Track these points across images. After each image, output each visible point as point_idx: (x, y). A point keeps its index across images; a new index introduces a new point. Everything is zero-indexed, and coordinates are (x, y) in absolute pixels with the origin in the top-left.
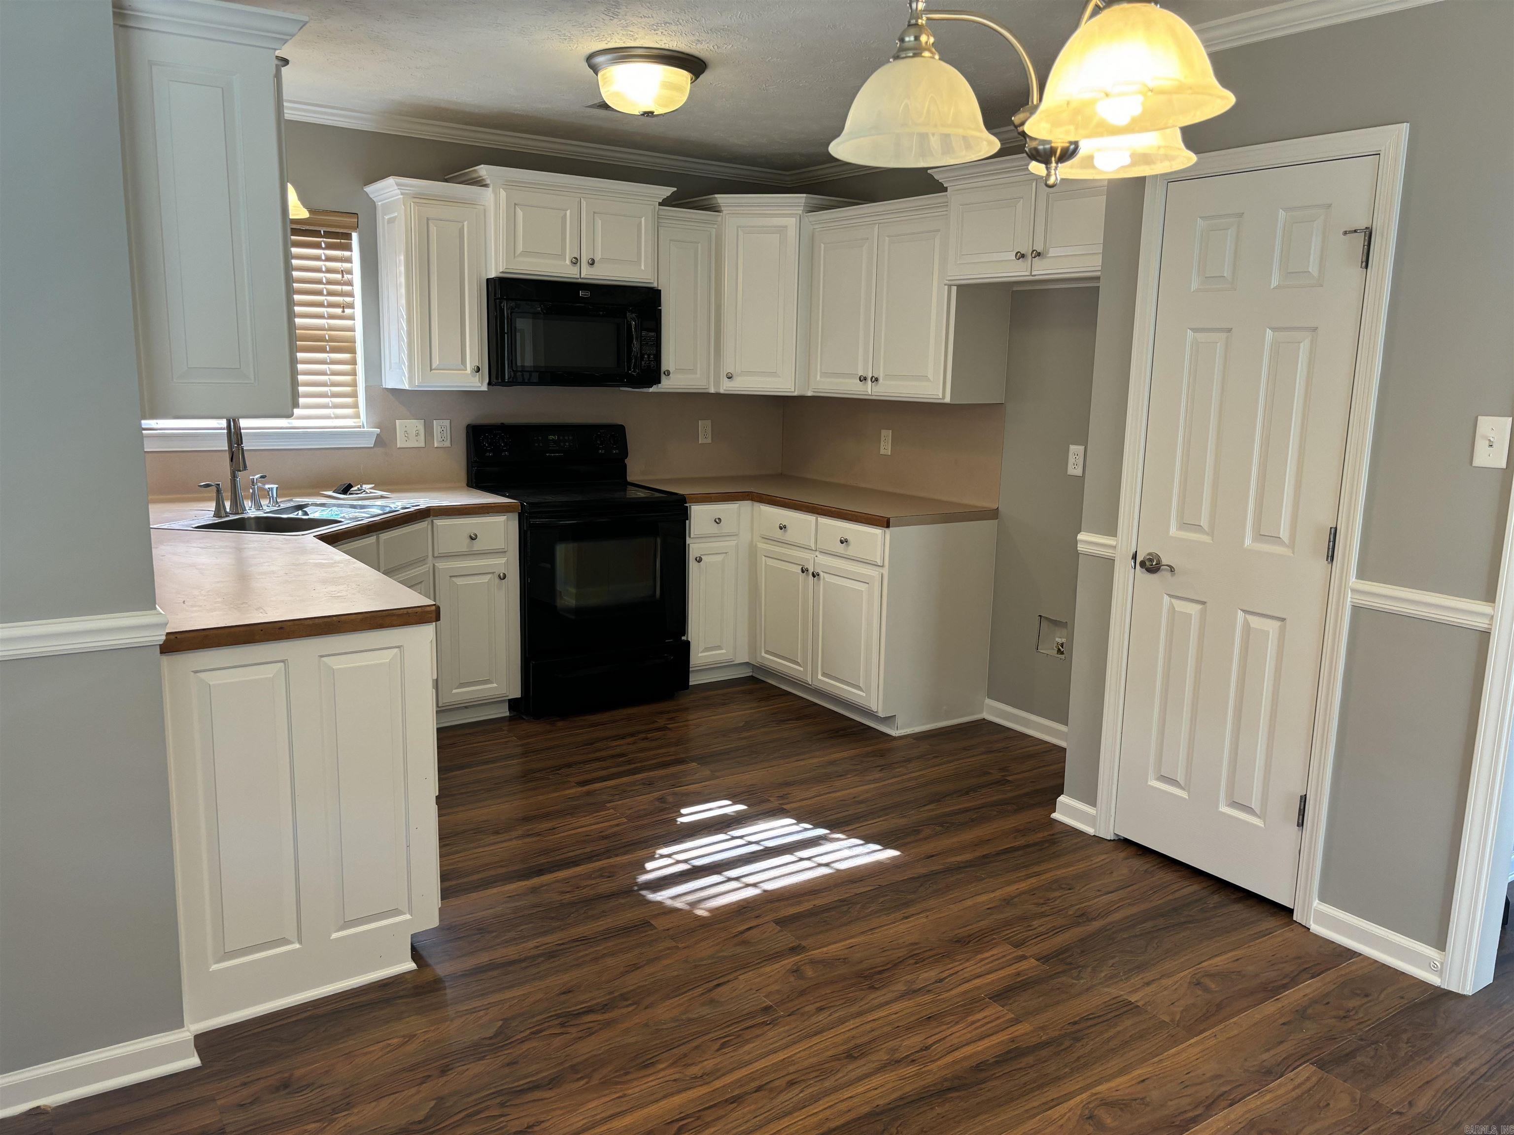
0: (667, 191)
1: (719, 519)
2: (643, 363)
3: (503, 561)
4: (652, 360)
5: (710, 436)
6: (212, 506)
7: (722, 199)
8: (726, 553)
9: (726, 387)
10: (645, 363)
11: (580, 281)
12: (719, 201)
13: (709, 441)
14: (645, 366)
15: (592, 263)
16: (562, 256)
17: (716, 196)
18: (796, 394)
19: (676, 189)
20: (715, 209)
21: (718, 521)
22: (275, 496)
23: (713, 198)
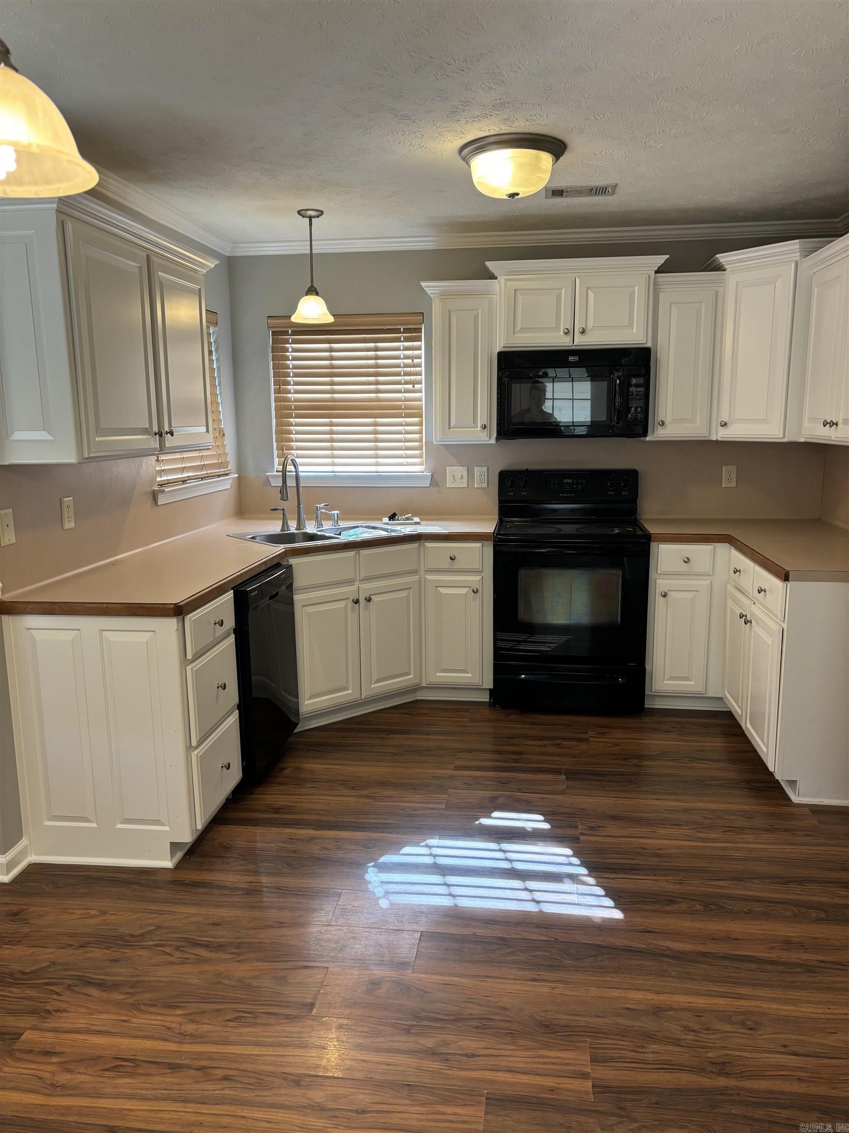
0: (661, 259)
1: (688, 558)
2: (630, 416)
3: (477, 578)
4: (639, 413)
5: (735, 480)
6: (280, 523)
7: (723, 258)
8: (698, 591)
9: (722, 434)
10: (632, 415)
11: (574, 348)
12: (722, 260)
13: (734, 485)
14: (632, 418)
15: (583, 332)
16: (557, 328)
17: (717, 256)
18: (785, 440)
19: (668, 256)
20: (720, 268)
21: (687, 561)
22: (336, 519)
23: (714, 259)
